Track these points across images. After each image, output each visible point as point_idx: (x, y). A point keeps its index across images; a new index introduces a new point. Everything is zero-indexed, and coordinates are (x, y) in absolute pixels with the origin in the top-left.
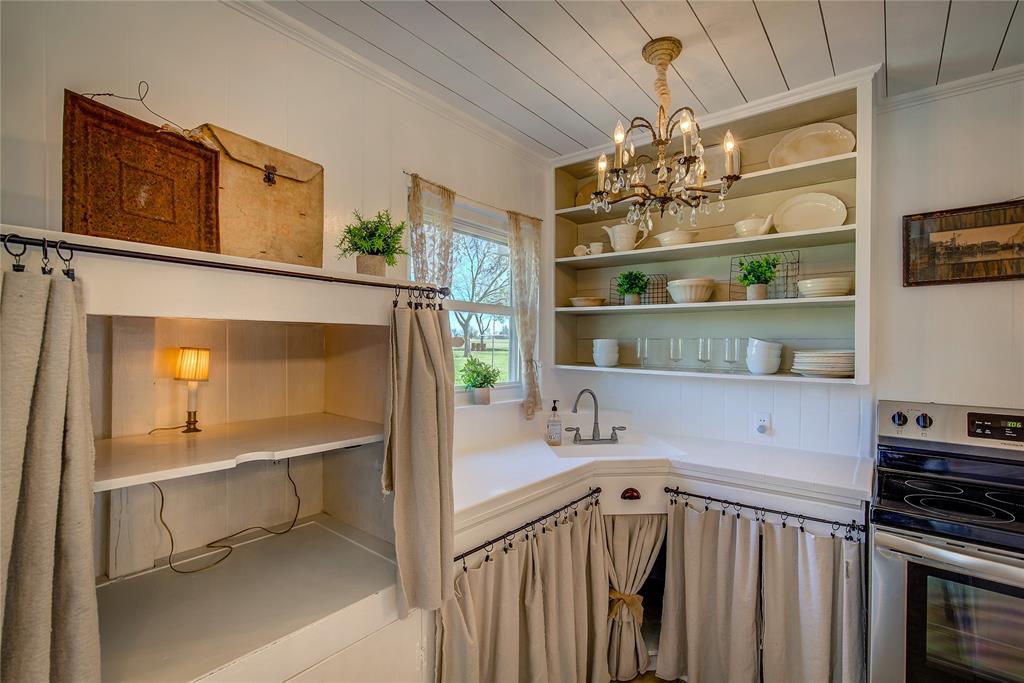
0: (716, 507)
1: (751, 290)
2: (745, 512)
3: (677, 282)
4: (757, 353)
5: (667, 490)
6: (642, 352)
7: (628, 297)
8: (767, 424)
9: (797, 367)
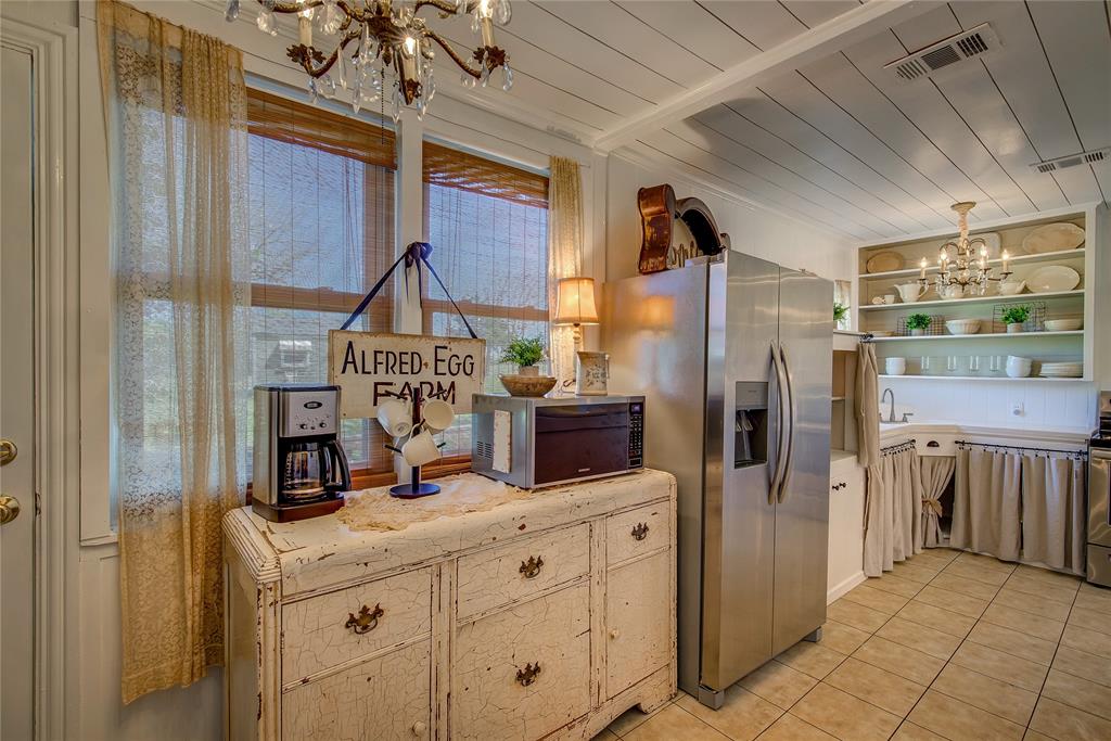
0: (990, 449)
1: (1011, 327)
2: (1010, 451)
3: (954, 322)
4: (1014, 365)
5: (956, 442)
6: (925, 365)
7: (915, 331)
8: (1020, 409)
9: (1043, 372)
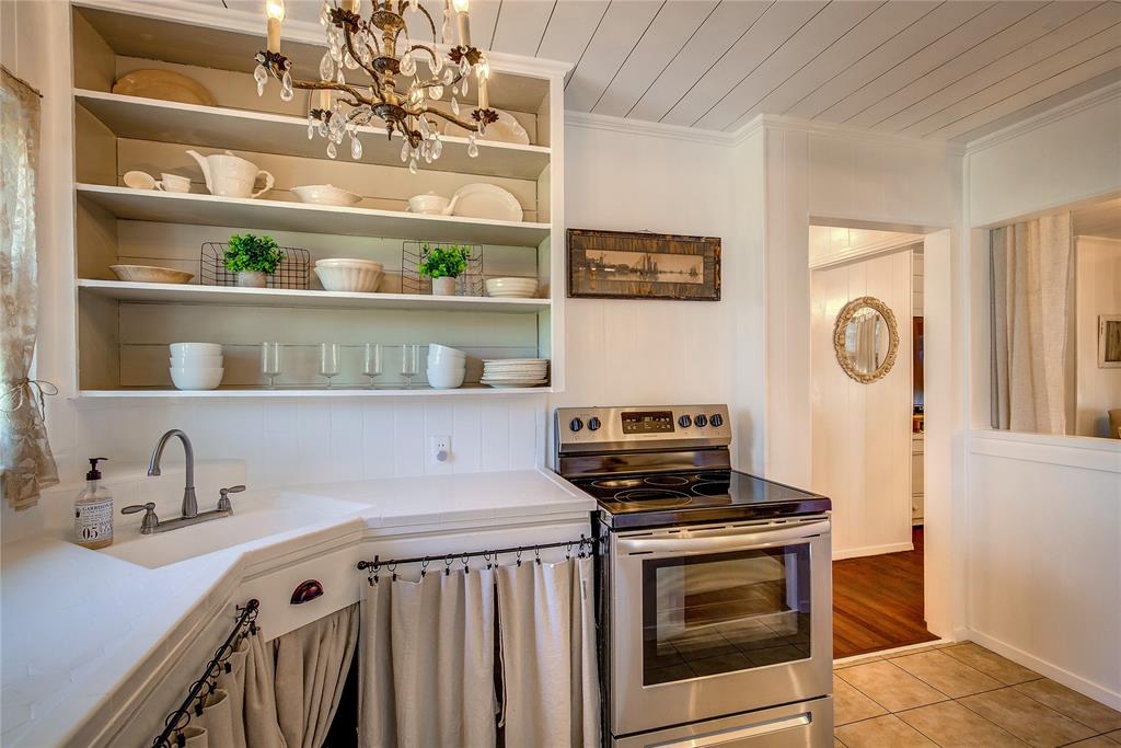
0: (433, 567)
1: (440, 283)
2: (474, 563)
4: (441, 363)
5: (362, 566)
6: (271, 364)
7: (244, 275)
8: (446, 448)
9: (488, 377)
